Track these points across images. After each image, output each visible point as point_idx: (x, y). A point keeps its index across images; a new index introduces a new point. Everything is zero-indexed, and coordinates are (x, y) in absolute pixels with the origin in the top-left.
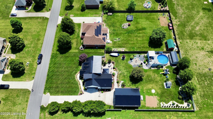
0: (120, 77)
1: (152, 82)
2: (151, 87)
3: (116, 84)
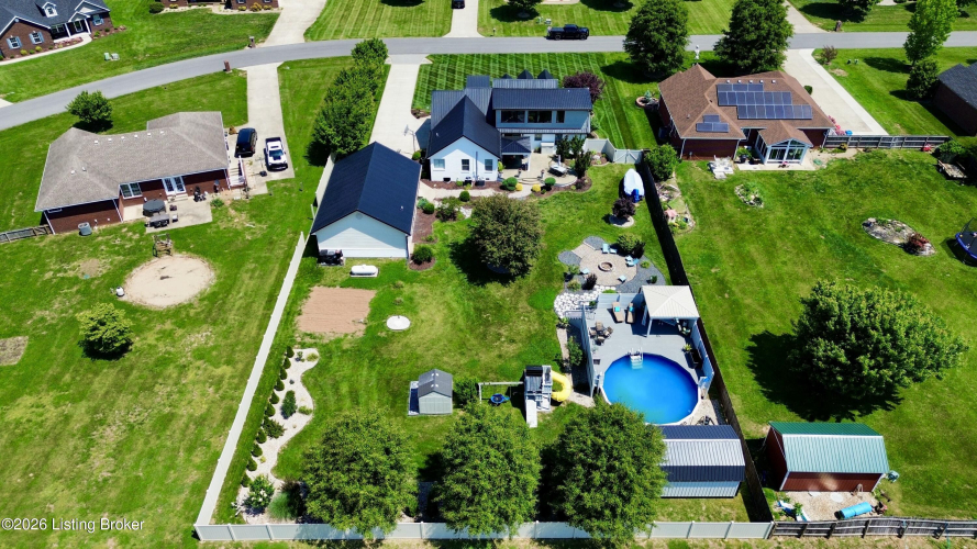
1: (461, 322)
2: (423, 315)
3: (457, 193)
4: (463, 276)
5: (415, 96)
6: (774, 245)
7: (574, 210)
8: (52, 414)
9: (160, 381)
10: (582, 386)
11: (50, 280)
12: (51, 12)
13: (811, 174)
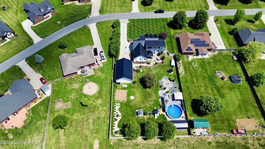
0: (147, 68)
1: (143, 97)
2: (136, 96)
3: (139, 65)
4: (142, 87)
5: (127, 35)
6: (198, 78)
7: (162, 69)
8: (80, 117)
9: (95, 110)
10: (164, 111)
11: (70, 89)
12: (42, 10)
13: (208, 59)
